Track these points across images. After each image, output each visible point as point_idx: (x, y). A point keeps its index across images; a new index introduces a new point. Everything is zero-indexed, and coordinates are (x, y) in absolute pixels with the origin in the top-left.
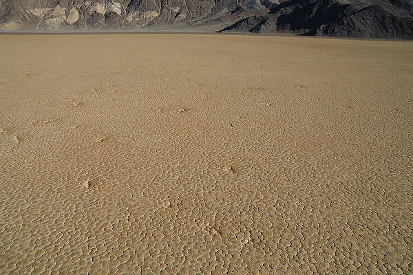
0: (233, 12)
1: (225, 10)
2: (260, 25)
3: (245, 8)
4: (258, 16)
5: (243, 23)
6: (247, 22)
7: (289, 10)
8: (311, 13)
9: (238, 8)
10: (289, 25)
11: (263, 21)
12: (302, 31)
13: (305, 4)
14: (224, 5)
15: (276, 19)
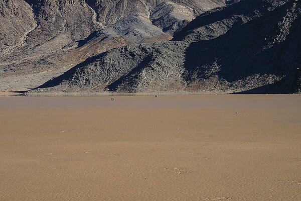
0: (81, 43)
1: (63, 39)
2: (138, 70)
3: (111, 33)
4: (133, 47)
5: (90, 67)
6: (103, 64)
7: (218, 30)
8: (276, 31)
9: (95, 34)
10: (216, 67)
11: (147, 60)
12: (255, 81)
13: (257, 13)
14: (58, 27)
15: (182, 55)
